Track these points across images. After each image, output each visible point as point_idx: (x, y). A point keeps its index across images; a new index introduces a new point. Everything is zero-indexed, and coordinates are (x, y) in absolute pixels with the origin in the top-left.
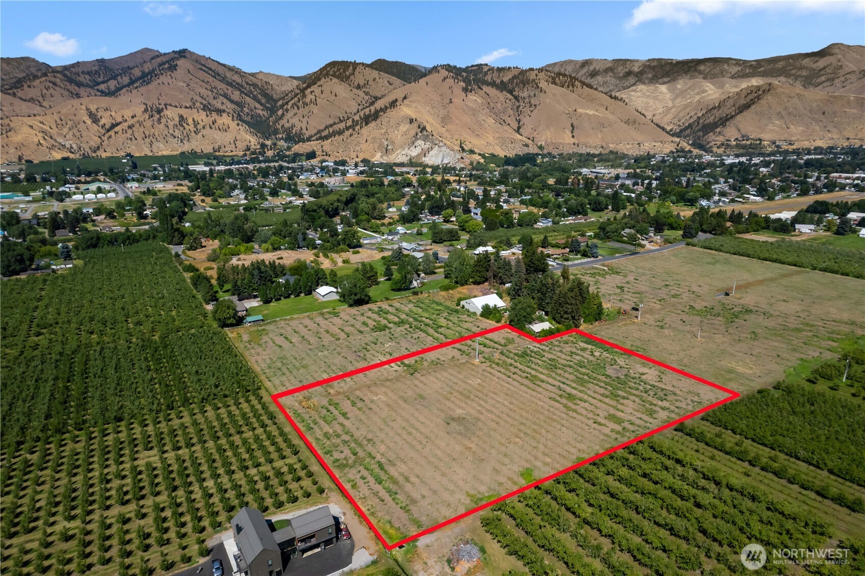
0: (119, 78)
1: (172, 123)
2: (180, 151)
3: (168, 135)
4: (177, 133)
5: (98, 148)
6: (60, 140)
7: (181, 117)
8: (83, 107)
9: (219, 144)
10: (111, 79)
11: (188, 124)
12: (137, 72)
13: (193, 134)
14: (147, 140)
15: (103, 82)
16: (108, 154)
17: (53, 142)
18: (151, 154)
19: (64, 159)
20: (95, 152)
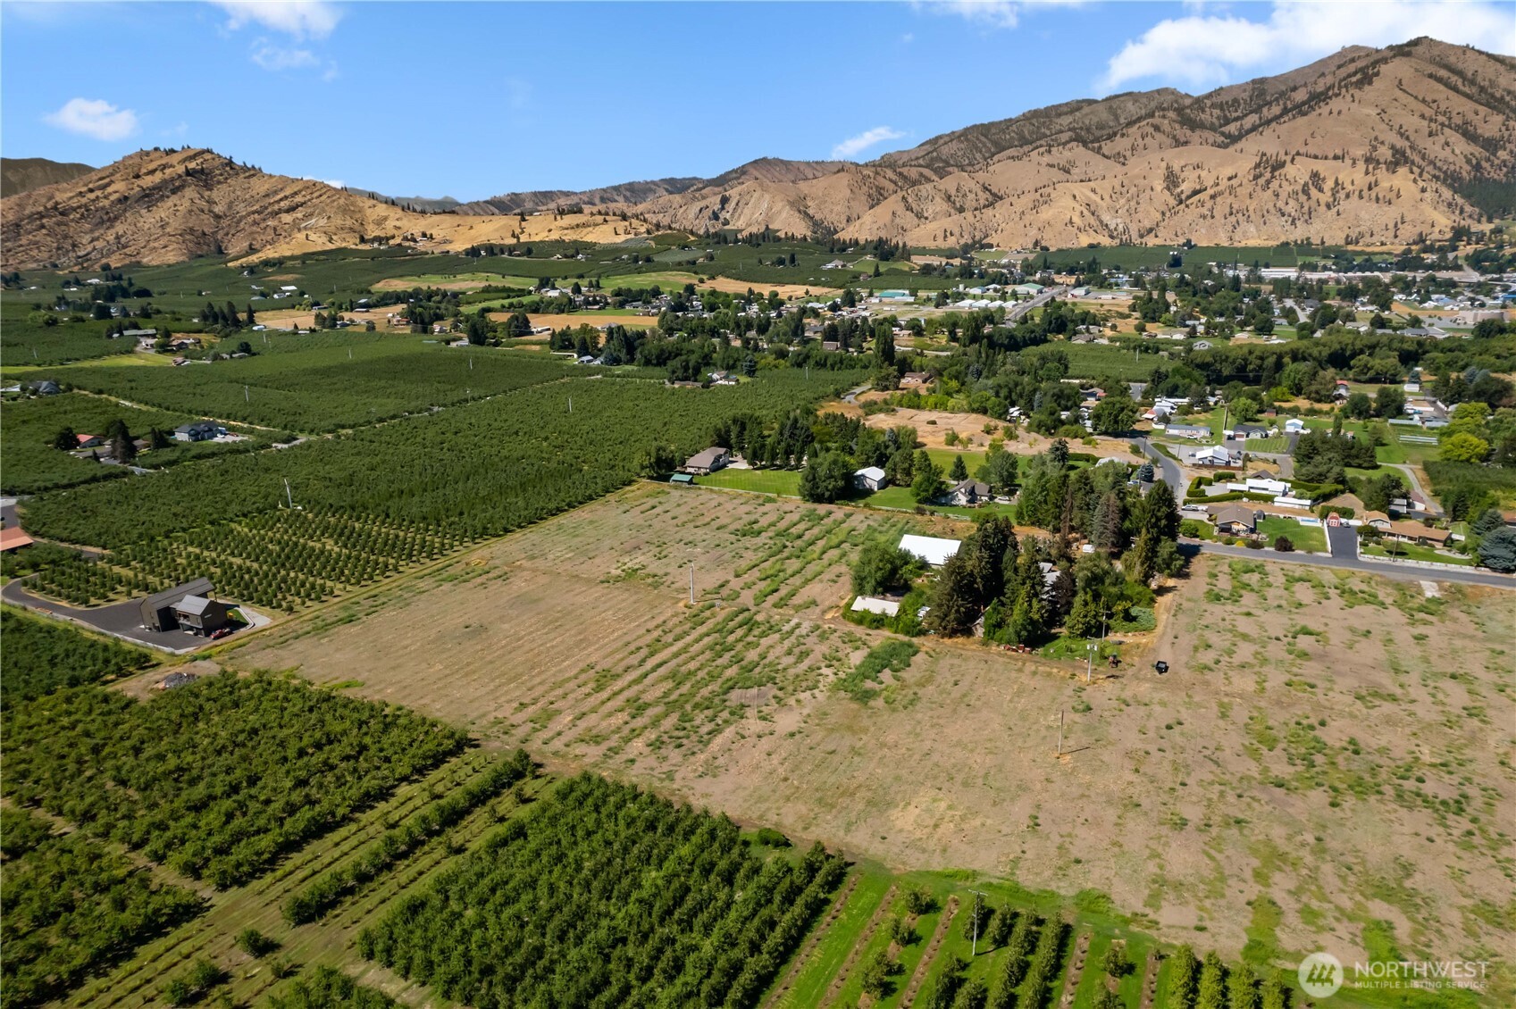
0: (1265, 110)
1: (1290, 189)
2: (1283, 239)
3: (1272, 210)
4: (1291, 208)
5: (1151, 230)
6: (1106, 218)
7: (1315, 176)
8: (1164, 165)
9: (1362, 229)
10: (1251, 112)
11: (1321, 190)
12: (1300, 96)
13: (1323, 208)
14: (1233, 219)
15: (1237, 119)
16: (1159, 242)
17: (1092, 220)
18: (1226, 244)
19: (1091, 246)
20: (1142, 236)
